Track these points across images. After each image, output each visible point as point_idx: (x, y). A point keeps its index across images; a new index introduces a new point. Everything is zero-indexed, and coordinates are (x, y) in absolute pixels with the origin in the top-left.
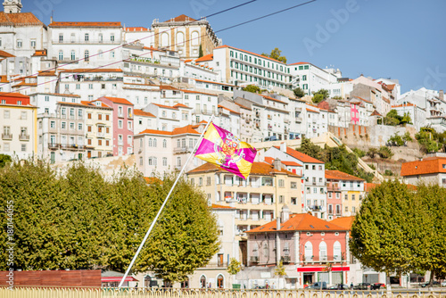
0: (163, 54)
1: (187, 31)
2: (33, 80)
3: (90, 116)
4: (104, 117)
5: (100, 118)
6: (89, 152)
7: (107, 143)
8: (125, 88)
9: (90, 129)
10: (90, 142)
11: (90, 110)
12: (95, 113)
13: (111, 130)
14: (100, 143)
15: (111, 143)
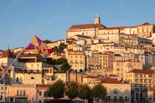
0: (132, 36)
1: (147, 28)
2: (90, 46)
3: (101, 57)
4: (105, 57)
5: (104, 57)
6: (101, 67)
7: (106, 64)
8: (115, 48)
9: (101, 60)
10: (101, 64)
11: (101, 55)
12: (102, 56)
13: (107, 61)
14: (104, 64)
15: (107, 64)
